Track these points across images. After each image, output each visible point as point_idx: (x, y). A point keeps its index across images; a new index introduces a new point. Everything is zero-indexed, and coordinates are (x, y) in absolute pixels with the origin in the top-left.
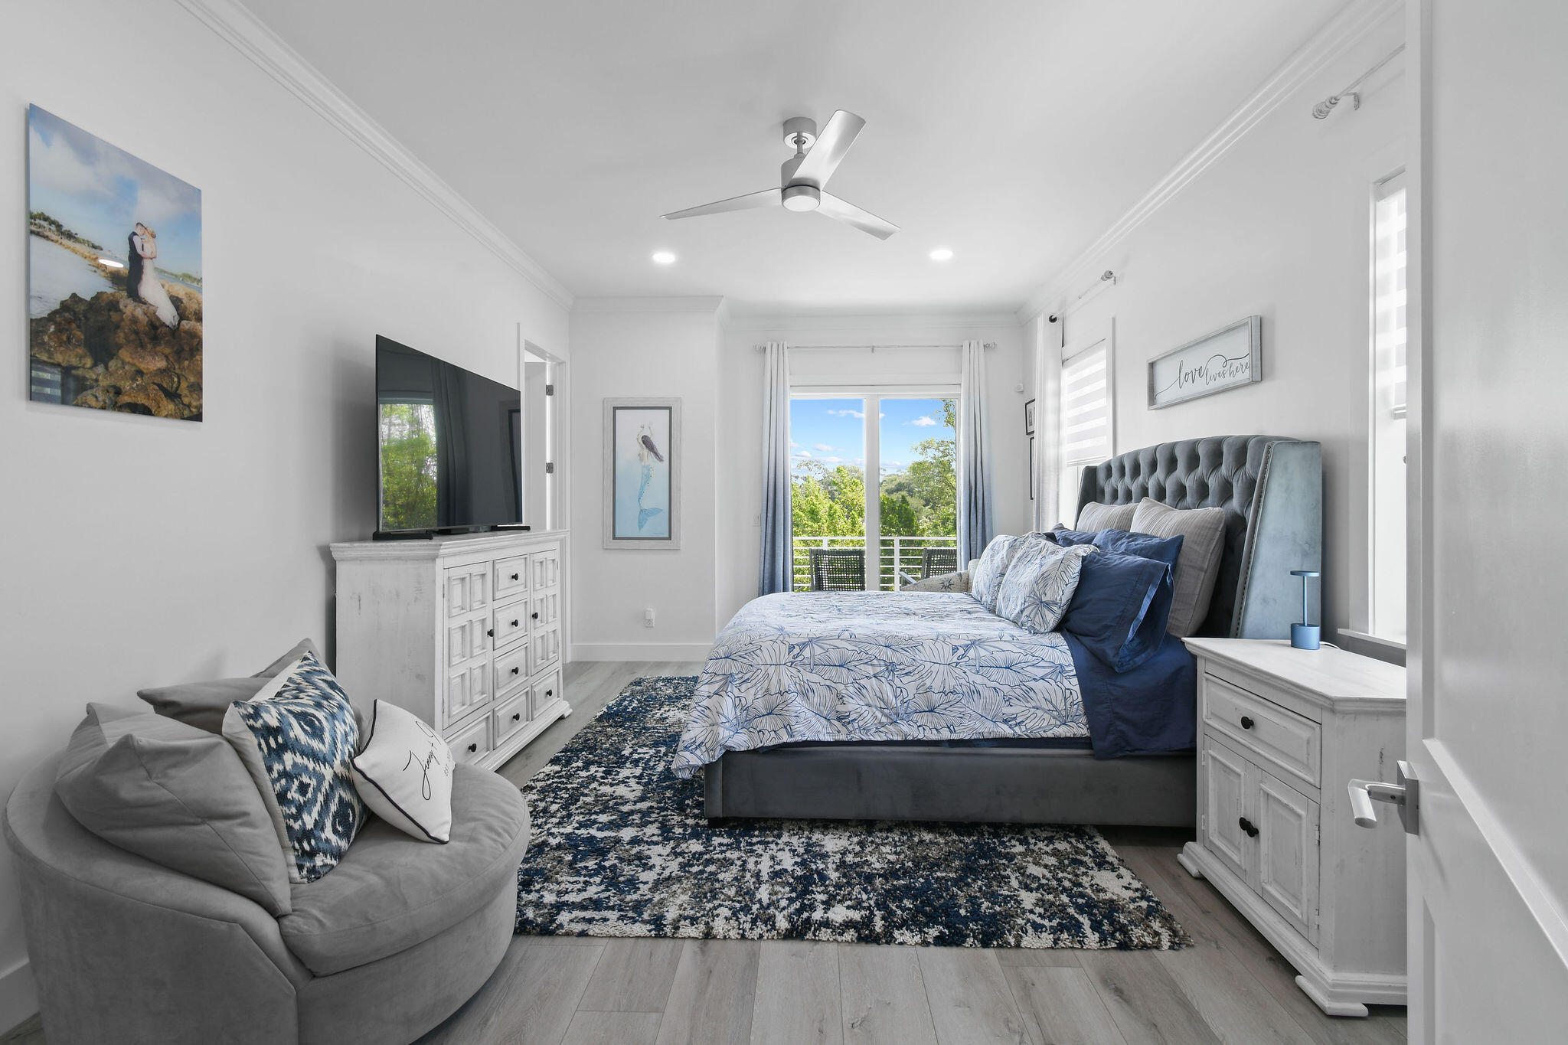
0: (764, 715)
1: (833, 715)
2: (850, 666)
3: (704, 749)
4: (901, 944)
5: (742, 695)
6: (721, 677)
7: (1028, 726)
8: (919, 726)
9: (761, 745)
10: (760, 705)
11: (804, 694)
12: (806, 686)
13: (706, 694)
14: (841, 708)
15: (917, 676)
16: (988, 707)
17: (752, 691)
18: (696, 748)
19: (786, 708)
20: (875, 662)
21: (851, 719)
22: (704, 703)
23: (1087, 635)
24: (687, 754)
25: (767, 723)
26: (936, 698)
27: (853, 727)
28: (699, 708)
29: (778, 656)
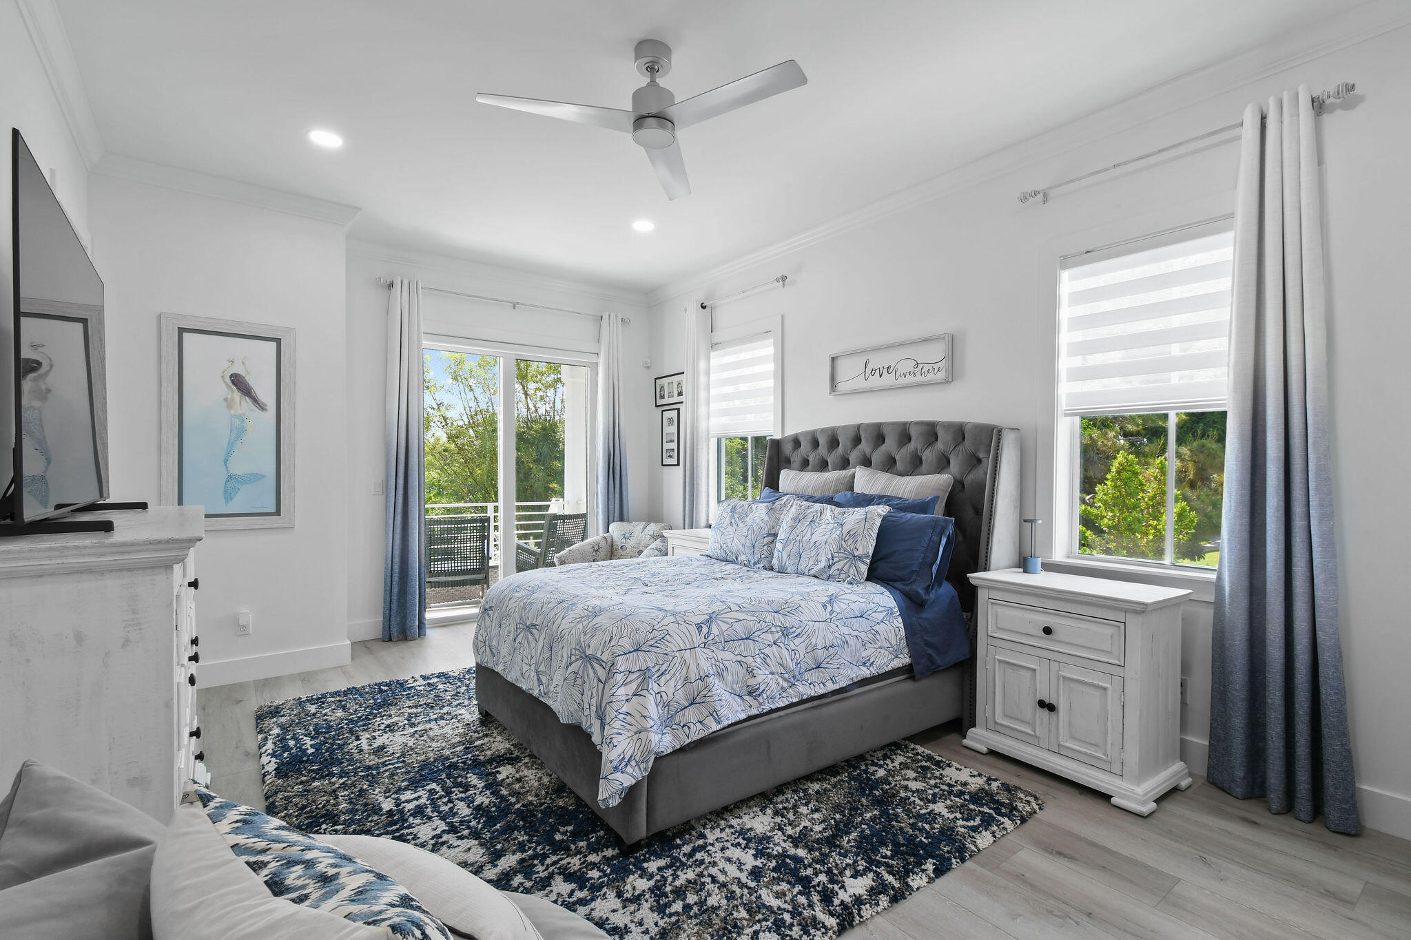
0: (686, 707)
1: (744, 691)
2: (754, 637)
3: (633, 763)
4: (918, 889)
5: (663, 689)
6: (636, 675)
7: (878, 664)
8: (810, 684)
9: (688, 741)
10: (681, 698)
11: (720, 675)
12: (722, 666)
13: (624, 698)
14: (752, 682)
15: (805, 636)
16: (854, 654)
17: (672, 683)
18: (626, 765)
19: (710, 694)
20: (773, 629)
21: (761, 691)
22: (624, 710)
23: (895, 581)
24: (618, 775)
25: (690, 715)
26: (821, 654)
27: (763, 698)
28: (621, 717)
29: (690, 640)
